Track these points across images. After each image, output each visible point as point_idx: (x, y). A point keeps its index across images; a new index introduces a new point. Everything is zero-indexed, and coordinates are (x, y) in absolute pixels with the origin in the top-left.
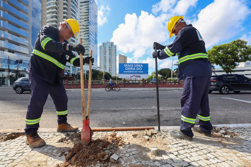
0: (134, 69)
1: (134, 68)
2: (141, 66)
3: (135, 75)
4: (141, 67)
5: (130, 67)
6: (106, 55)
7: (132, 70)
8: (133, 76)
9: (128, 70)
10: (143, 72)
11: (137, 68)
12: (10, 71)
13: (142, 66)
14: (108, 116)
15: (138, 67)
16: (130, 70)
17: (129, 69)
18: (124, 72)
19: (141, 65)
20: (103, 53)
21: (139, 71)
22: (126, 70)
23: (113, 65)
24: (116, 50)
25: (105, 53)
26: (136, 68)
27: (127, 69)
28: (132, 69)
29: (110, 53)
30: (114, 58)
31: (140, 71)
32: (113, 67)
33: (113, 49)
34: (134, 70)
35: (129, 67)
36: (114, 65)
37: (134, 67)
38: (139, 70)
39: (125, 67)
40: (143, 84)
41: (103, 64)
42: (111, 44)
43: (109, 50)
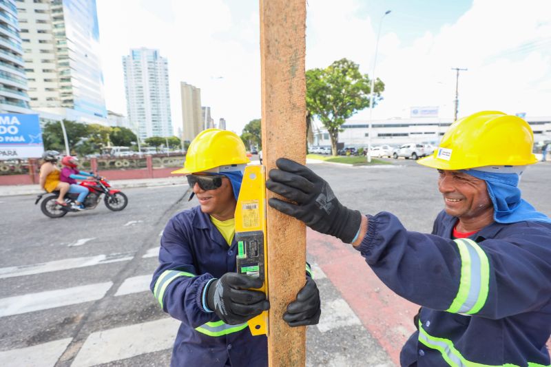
2: (13, 122)
4: (15, 125)
6: (140, 81)
13: (18, 123)
15: (3, 125)
20: (133, 77)
21: (7, 138)
23: (161, 107)
24: (166, 70)
25: (138, 77)
29: (153, 78)
30: (165, 92)
31: (14, 136)
32: (162, 113)
33: (159, 68)
36: (166, 107)
38: (8, 134)
40: (31, 173)
41: (136, 104)
42: (152, 54)
43: (149, 68)
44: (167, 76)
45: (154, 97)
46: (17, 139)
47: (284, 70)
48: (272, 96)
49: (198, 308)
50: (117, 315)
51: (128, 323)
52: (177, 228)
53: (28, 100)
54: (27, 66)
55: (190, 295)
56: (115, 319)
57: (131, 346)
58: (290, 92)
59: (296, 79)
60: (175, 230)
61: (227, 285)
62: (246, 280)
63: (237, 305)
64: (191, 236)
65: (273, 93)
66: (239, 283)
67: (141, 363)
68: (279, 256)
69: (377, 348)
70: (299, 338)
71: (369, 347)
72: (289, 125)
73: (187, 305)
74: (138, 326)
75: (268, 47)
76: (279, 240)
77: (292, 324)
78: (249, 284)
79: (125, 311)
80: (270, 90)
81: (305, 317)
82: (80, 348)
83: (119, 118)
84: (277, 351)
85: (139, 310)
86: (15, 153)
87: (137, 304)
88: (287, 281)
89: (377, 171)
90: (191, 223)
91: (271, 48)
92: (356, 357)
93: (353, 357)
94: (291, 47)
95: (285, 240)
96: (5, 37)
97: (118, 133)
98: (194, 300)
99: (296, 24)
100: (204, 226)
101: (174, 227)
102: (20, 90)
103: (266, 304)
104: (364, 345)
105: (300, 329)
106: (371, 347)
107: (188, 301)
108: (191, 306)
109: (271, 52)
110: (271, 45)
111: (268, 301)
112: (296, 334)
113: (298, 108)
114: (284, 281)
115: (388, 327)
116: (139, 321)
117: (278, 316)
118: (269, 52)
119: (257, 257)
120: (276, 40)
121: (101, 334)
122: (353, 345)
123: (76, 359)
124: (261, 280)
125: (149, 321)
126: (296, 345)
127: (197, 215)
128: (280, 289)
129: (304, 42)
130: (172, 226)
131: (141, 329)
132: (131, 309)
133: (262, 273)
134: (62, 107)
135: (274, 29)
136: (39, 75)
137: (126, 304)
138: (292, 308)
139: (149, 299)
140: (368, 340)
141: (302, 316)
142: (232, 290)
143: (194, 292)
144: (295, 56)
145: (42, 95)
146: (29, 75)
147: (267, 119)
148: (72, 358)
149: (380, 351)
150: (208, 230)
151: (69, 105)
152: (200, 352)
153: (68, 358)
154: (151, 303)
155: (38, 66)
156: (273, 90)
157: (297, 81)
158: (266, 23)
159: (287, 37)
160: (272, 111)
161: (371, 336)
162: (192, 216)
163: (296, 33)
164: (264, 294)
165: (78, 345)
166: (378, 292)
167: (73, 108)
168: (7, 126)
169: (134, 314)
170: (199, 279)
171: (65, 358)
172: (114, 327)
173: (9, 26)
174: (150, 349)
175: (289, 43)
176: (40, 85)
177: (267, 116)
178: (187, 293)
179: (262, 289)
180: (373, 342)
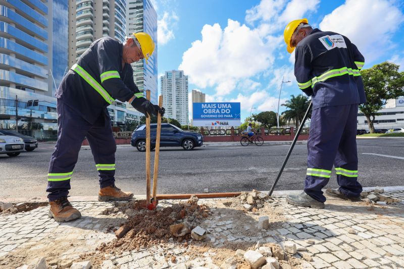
0: (218, 111)
4: (229, 108)
5: (211, 109)
6: (171, 91)
7: (214, 114)
8: (216, 124)
9: (208, 114)
10: (232, 116)
11: (222, 110)
12: (18, 118)
14: (179, 181)
16: (212, 114)
17: (210, 111)
18: (202, 116)
19: (229, 105)
20: (167, 89)
21: (225, 116)
22: (204, 114)
23: (183, 107)
24: (187, 83)
25: (170, 88)
26: (220, 110)
27: (206, 111)
28: (214, 111)
29: (178, 88)
30: (185, 97)
31: (228, 114)
32: (183, 111)
33: (182, 82)
35: (209, 108)
36: (185, 107)
37: (217, 108)
38: (226, 114)
39: (204, 109)
42: (178, 74)
43: (176, 83)
44: (187, 87)
45: (178, 100)
46: (229, 116)
168: (225, 109)
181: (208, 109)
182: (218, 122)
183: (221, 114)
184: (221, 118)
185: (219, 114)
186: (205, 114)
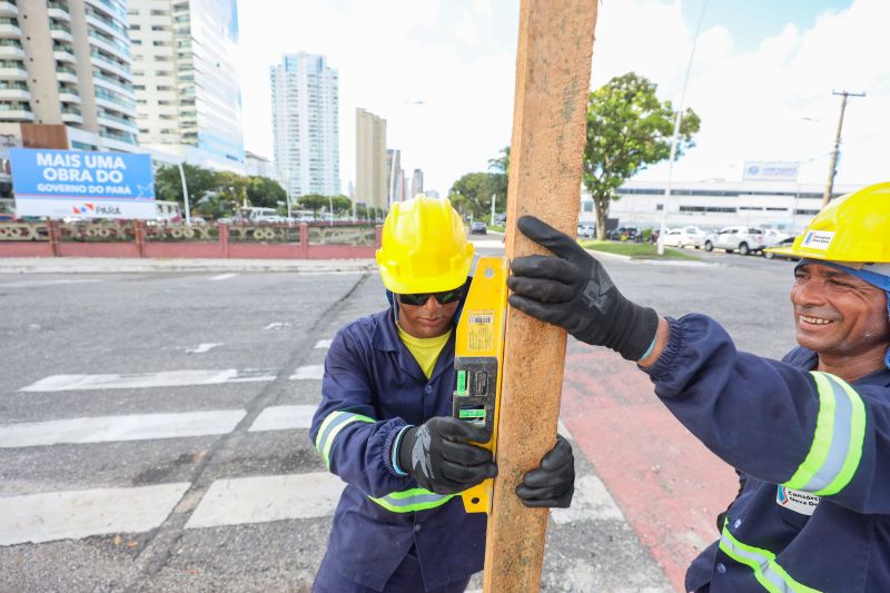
0: (86, 176)
1: (86, 172)
2: (116, 166)
3: (96, 203)
4: (119, 169)
5: (67, 168)
6: (295, 106)
7: (75, 183)
8: (83, 210)
9: (57, 182)
10: (128, 191)
11: (99, 173)
13: (123, 166)
15: (103, 169)
16: (69, 183)
17: (62, 175)
18: (41, 187)
19: (118, 159)
20: (285, 99)
21: (108, 189)
22: (46, 182)
23: (325, 148)
24: (335, 88)
25: (293, 99)
26: (93, 172)
27: (50, 174)
28: (74, 175)
29: (315, 101)
30: (331, 123)
31: (117, 185)
32: (326, 158)
33: (324, 85)
34: (86, 183)
35: (60, 166)
36: (331, 147)
37: (84, 166)
38: (109, 183)
39: (43, 167)
40: (138, 242)
41: (287, 143)
42: (314, 63)
43: (309, 86)
44: (336, 98)
45: (314, 131)
46: (121, 190)
47: (554, 110)
48: (531, 150)
49: (385, 468)
50: (251, 459)
51: (266, 472)
52: (350, 346)
53: (137, 132)
54: (136, 81)
55: (374, 447)
56: (249, 464)
57: (269, 506)
58: (560, 146)
59: (571, 125)
60: (348, 349)
61: (437, 434)
62: (466, 430)
63: (450, 464)
64: (370, 360)
65: (533, 146)
66: (456, 432)
67: (282, 531)
68: (518, 399)
69: (648, 562)
70: (536, 525)
71: (634, 558)
72: (553, 197)
73: (369, 462)
74: (280, 478)
75: (531, 71)
76: (521, 374)
77: (529, 503)
78: (471, 435)
79: (264, 455)
80: (528, 139)
81: (550, 495)
82: (200, 499)
83: (262, 163)
84: (501, 539)
85: (282, 455)
86: (118, 211)
87: (280, 446)
88: (526, 437)
89: (673, 270)
90: (371, 341)
91: (535, 74)
92: (610, 569)
93: (606, 569)
94: (567, 72)
95: (530, 376)
96: (108, 37)
97: (259, 186)
98: (379, 456)
99: (579, 34)
100: (390, 347)
101: (345, 344)
102: (126, 117)
103: (492, 467)
104: (627, 553)
105: (540, 511)
106: (637, 558)
107: (371, 457)
108: (375, 463)
109: (536, 79)
110: (535, 69)
111: (495, 464)
112: (533, 519)
113: (571, 171)
114: (522, 438)
115: (670, 530)
116: (282, 471)
117: (508, 488)
118: (532, 80)
119: (484, 395)
120: (545, 62)
121: (229, 484)
122: (608, 550)
123: (196, 512)
124: (487, 432)
125: (296, 473)
126: (532, 535)
127: (378, 327)
128: (513, 449)
129: (589, 64)
130: (342, 343)
131: (285, 484)
132: (270, 452)
133: (490, 422)
134: (182, 143)
135: (542, 43)
136: (152, 95)
137: (265, 444)
138: (532, 479)
139: (297, 440)
140: (633, 547)
141: (546, 493)
142: (445, 442)
143: (381, 444)
144: (574, 87)
145: (155, 125)
146: (139, 94)
147: (519, 186)
148: (190, 511)
149: (652, 567)
150: (395, 353)
151: (191, 140)
152: (373, 528)
153: (185, 510)
154: (300, 447)
155: (151, 81)
156: (534, 141)
157: (572, 128)
158: (531, 33)
159: (563, 56)
160: (528, 174)
161: (639, 540)
162: (372, 329)
163: (578, 49)
164: (491, 452)
165: (198, 494)
166: (657, 472)
167: (196, 145)
168: (108, 170)
169: (275, 461)
170: (388, 424)
171: (181, 509)
172: (246, 476)
173: (114, 21)
174: (296, 513)
175: (564, 66)
176: (154, 110)
177: (520, 182)
178: (369, 445)
179: (487, 446)
180: (641, 551)
181: (56, 168)
182: (91, 206)
183: (96, 184)
184: (96, 195)
185: (92, 184)
186: (51, 182)
